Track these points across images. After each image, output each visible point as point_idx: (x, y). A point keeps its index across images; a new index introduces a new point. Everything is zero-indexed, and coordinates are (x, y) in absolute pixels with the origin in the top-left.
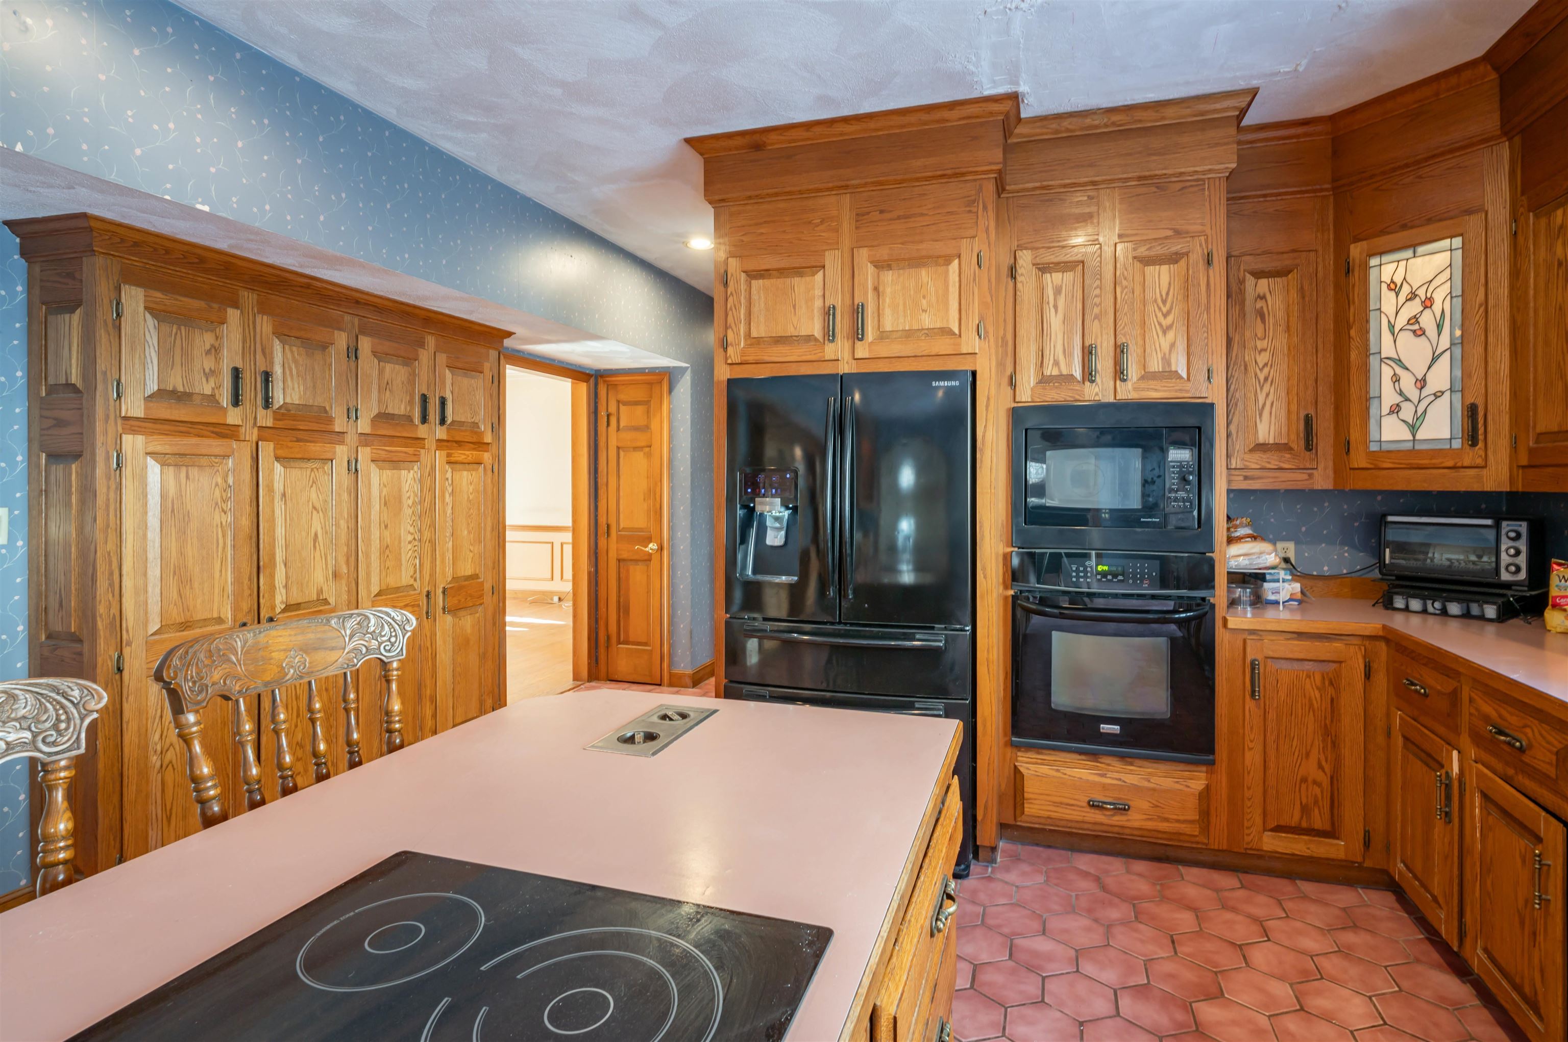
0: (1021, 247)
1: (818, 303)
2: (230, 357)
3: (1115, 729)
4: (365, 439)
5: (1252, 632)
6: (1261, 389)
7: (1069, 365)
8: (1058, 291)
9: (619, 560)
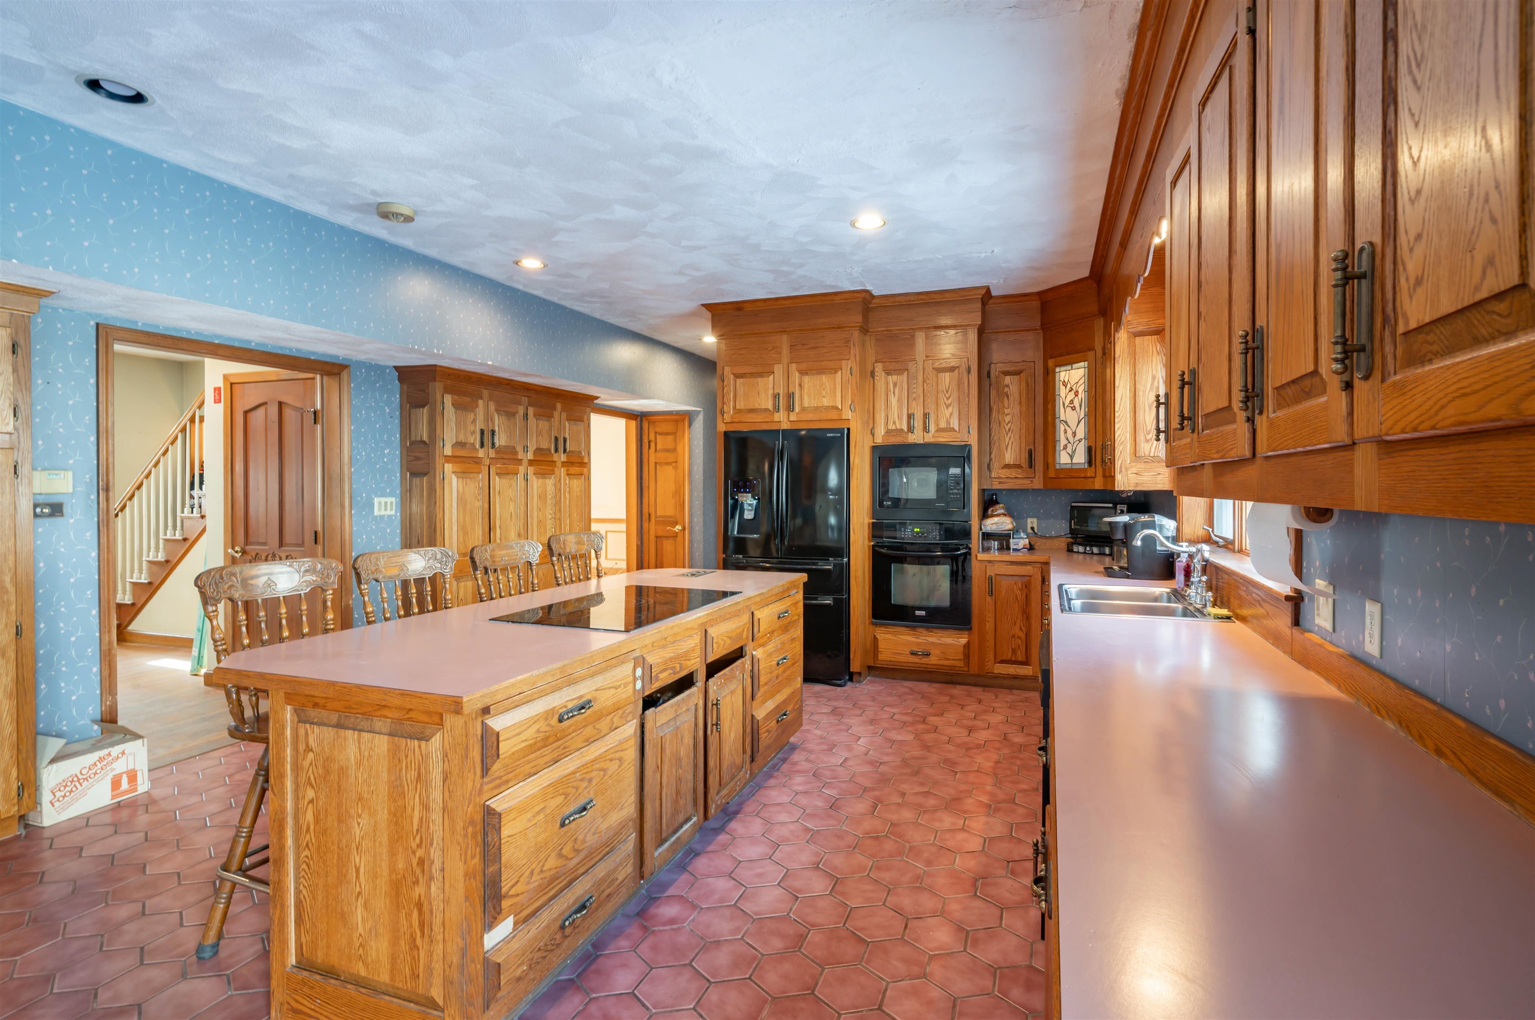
0: (877, 361)
1: (771, 392)
2: (480, 425)
3: (923, 613)
4: (531, 463)
5: (990, 562)
6: (1007, 434)
7: (901, 424)
8: (895, 385)
9: (657, 537)
